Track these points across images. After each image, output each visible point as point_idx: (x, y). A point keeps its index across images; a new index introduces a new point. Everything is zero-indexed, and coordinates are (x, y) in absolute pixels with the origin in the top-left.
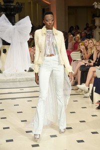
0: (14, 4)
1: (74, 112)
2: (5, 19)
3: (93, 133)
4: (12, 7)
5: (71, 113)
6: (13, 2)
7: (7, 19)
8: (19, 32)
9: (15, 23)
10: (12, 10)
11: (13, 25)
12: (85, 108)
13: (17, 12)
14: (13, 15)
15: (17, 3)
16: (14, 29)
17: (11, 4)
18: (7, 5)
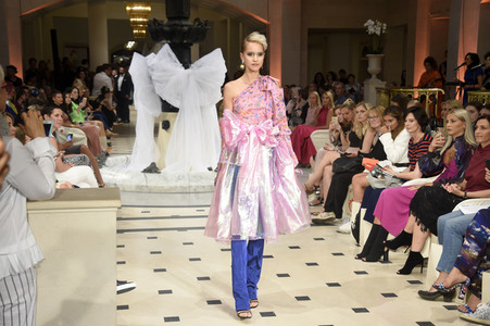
0: (190, 22)
1: (316, 264)
2: (170, 56)
3: (357, 310)
4: (186, 28)
5: (308, 264)
6: (187, 18)
7: (173, 55)
8: (198, 83)
9: (191, 63)
10: (185, 35)
11: (186, 67)
13: (196, 41)
14: (187, 47)
15: (197, 20)
16: (189, 76)
17: (184, 23)
18: (175, 25)
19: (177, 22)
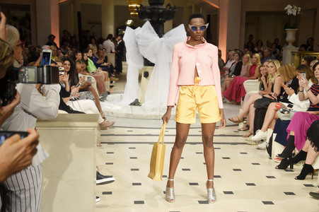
0: (164, 7)
1: (240, 170)
2: (150, 28)
3: (265, 203)
4: (161, 11)
5: (235, 170)
6: (162, 4)
7: (152, 28)
8: (168, 47)
9: (164, 34)
10: (160, 15)
11: (160, 37)
12: (258, 164)
13: (168, 19)
14: (162, 23)
15: (169, 5)
16: (162, 42)
17: (160, 7)
18: (154, 8)
19: (155, 6)
